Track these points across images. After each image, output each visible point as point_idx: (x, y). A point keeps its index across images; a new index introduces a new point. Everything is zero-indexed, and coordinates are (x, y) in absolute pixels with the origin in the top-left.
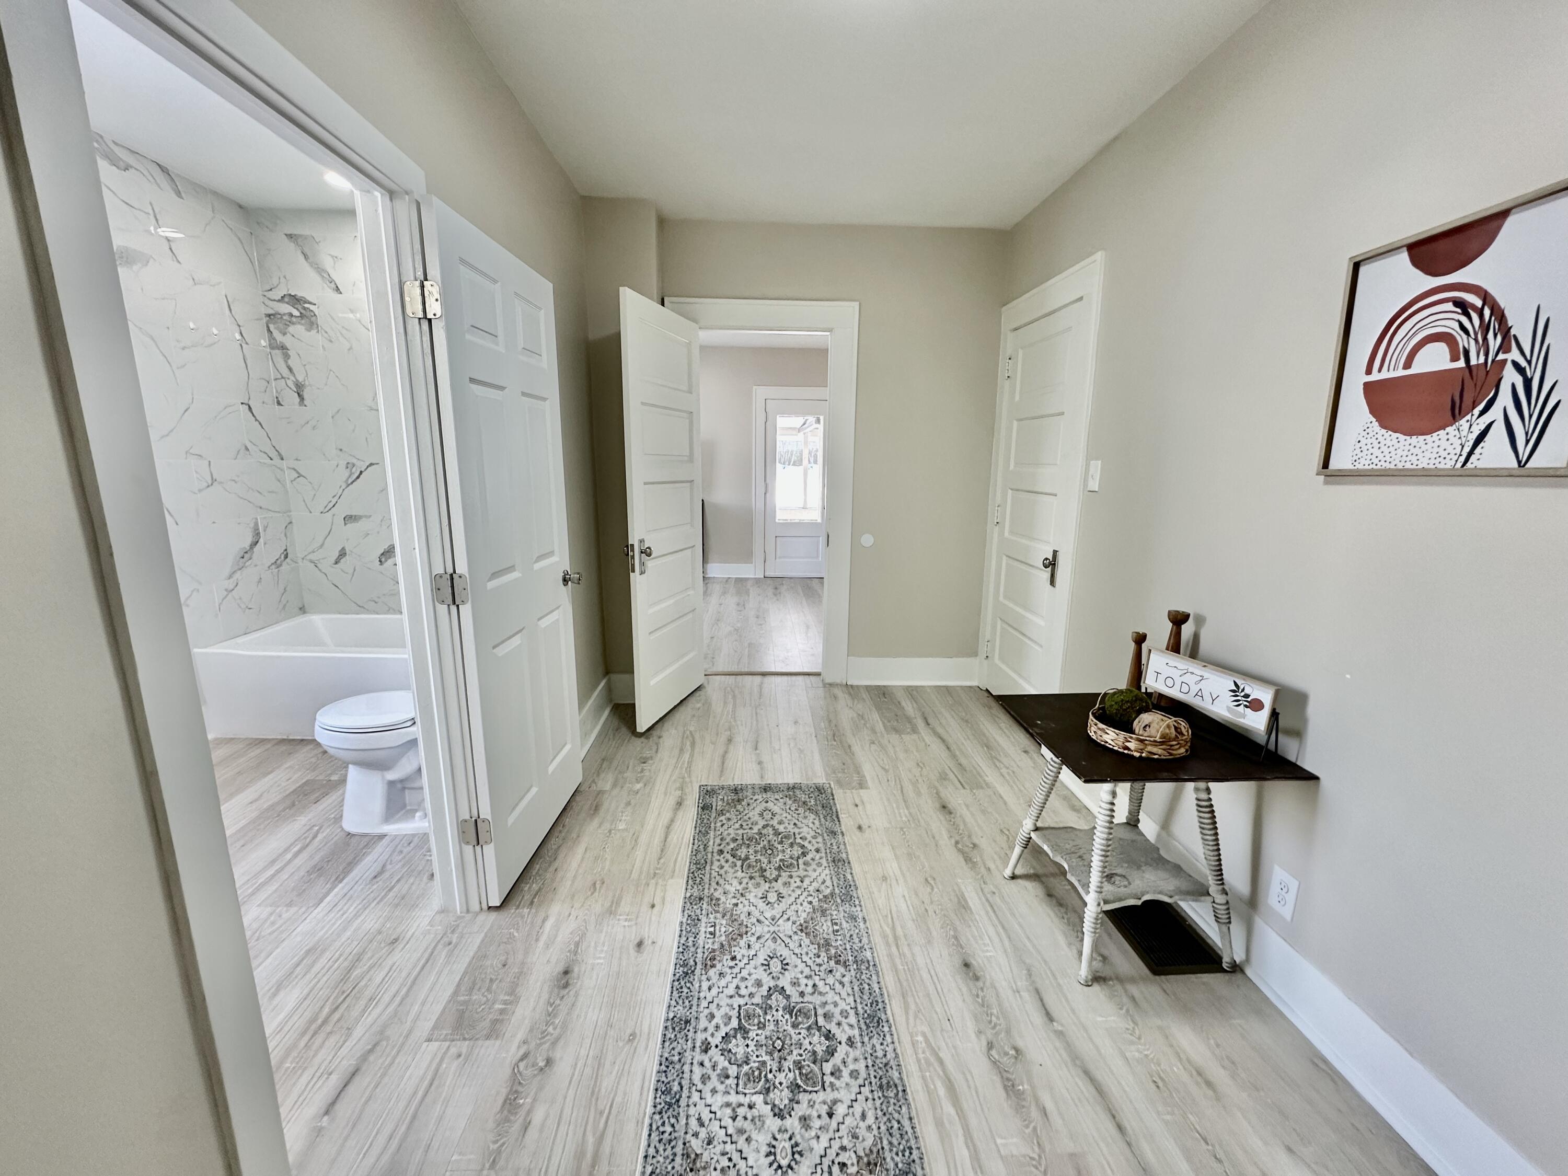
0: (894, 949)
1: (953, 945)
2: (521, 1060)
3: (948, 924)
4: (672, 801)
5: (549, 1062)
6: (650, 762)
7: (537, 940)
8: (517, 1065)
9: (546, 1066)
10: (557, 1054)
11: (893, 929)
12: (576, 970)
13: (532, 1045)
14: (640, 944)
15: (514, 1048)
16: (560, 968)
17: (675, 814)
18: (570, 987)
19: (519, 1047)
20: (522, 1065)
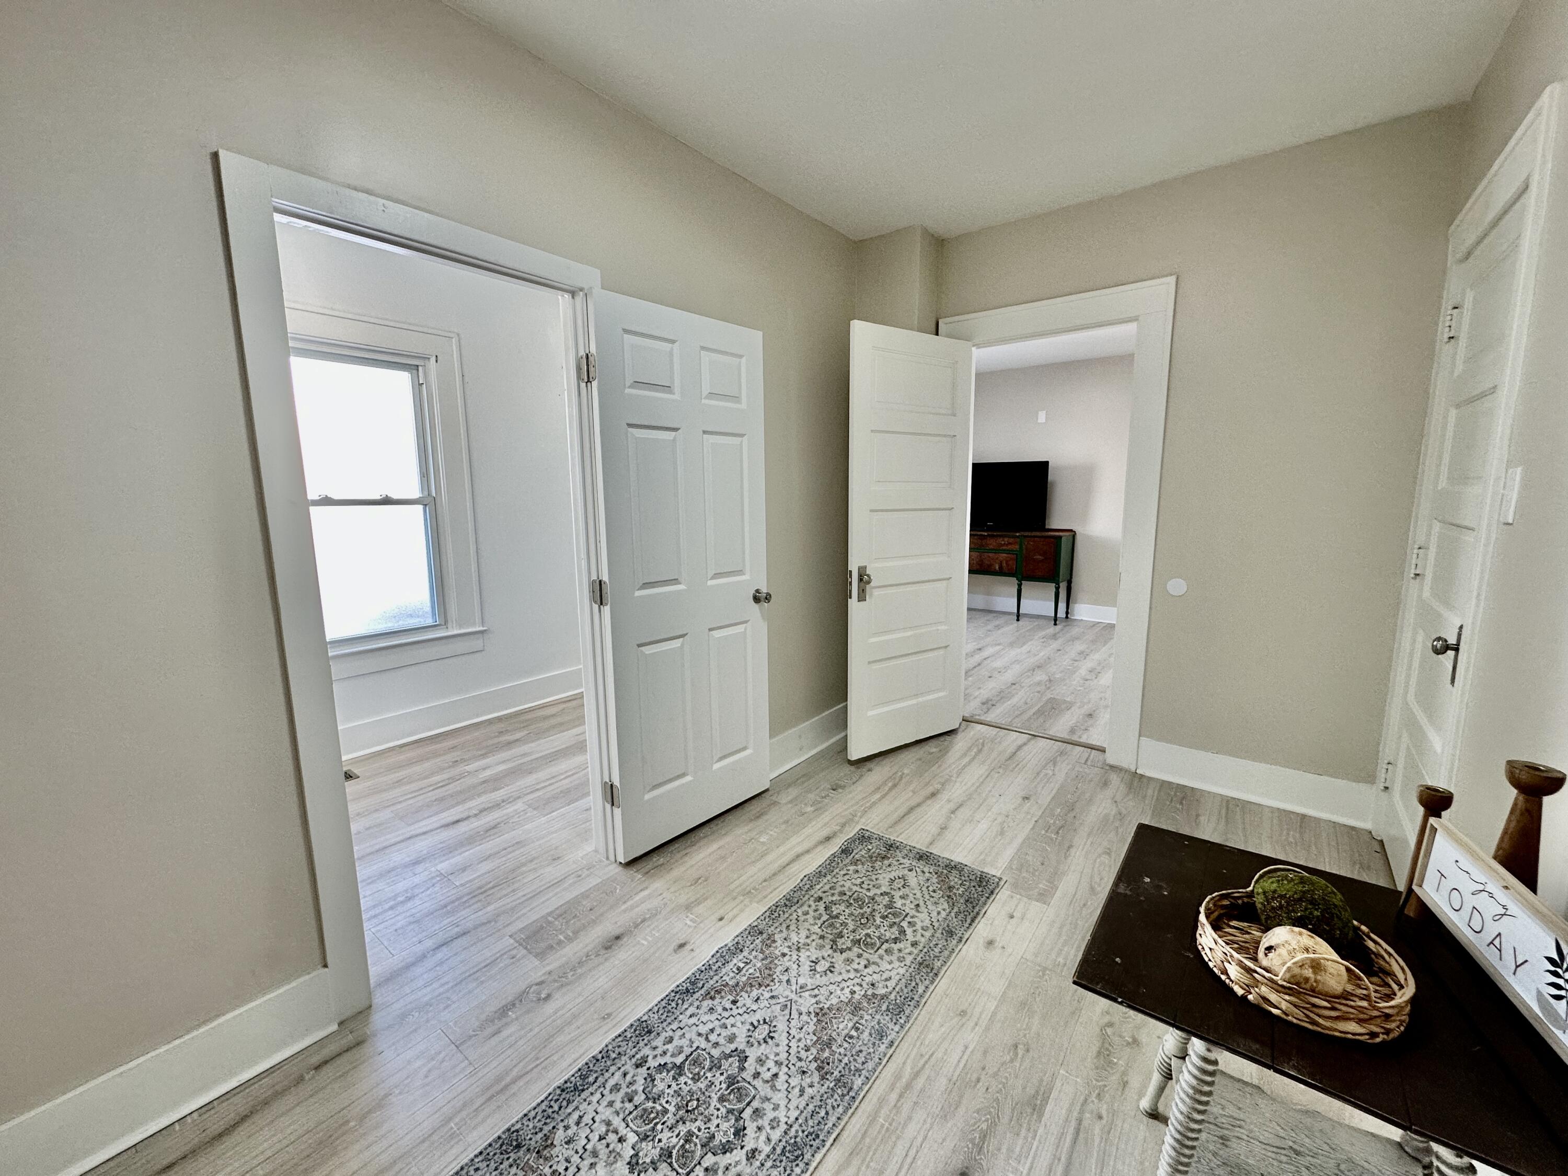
0: (894, 1096)
1: (972, 1141)
2: (537, 984)
3: (990, 1113)
4: (825, 832)
5: (548, 997)
6: (840, 790)
7: (625, 902)
8: (530, 987)
9: (543, 999)
10: (557, 996)
11: (916, 1075)
12: (625, 939)
13: (551, 978)
14: (682, 946)
15: (540, 974)
16: (617, 932)
17: (816, 846)
18: (610, 950)
19: (544, 974)
20: (534, 988)
